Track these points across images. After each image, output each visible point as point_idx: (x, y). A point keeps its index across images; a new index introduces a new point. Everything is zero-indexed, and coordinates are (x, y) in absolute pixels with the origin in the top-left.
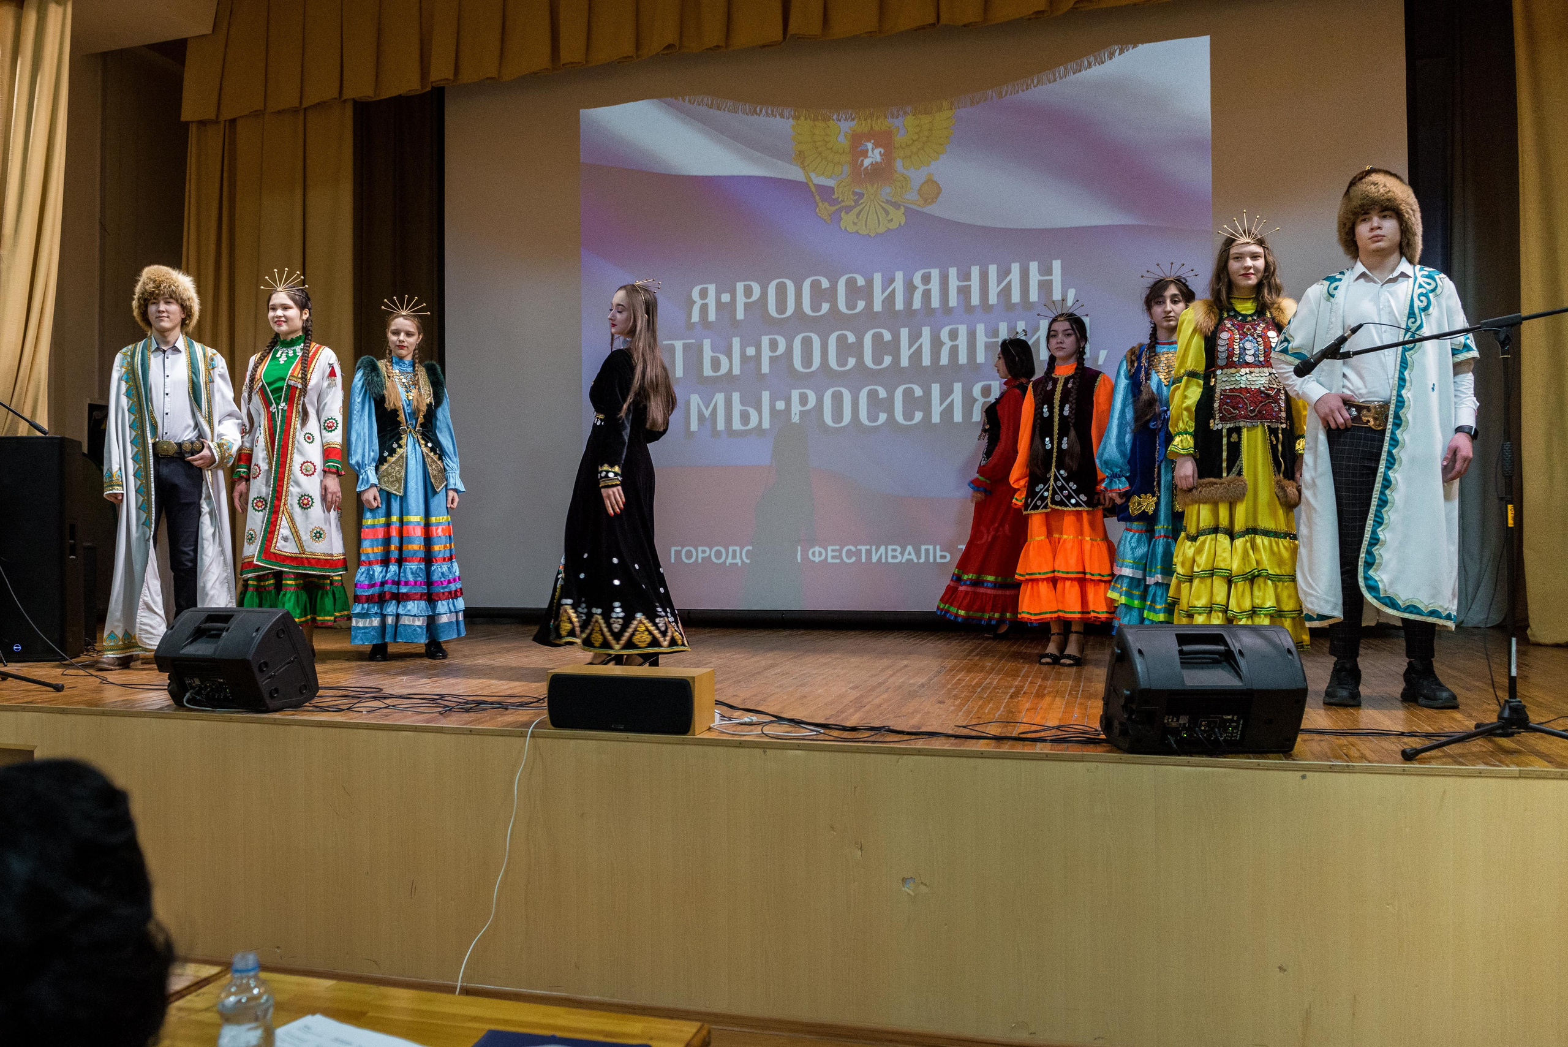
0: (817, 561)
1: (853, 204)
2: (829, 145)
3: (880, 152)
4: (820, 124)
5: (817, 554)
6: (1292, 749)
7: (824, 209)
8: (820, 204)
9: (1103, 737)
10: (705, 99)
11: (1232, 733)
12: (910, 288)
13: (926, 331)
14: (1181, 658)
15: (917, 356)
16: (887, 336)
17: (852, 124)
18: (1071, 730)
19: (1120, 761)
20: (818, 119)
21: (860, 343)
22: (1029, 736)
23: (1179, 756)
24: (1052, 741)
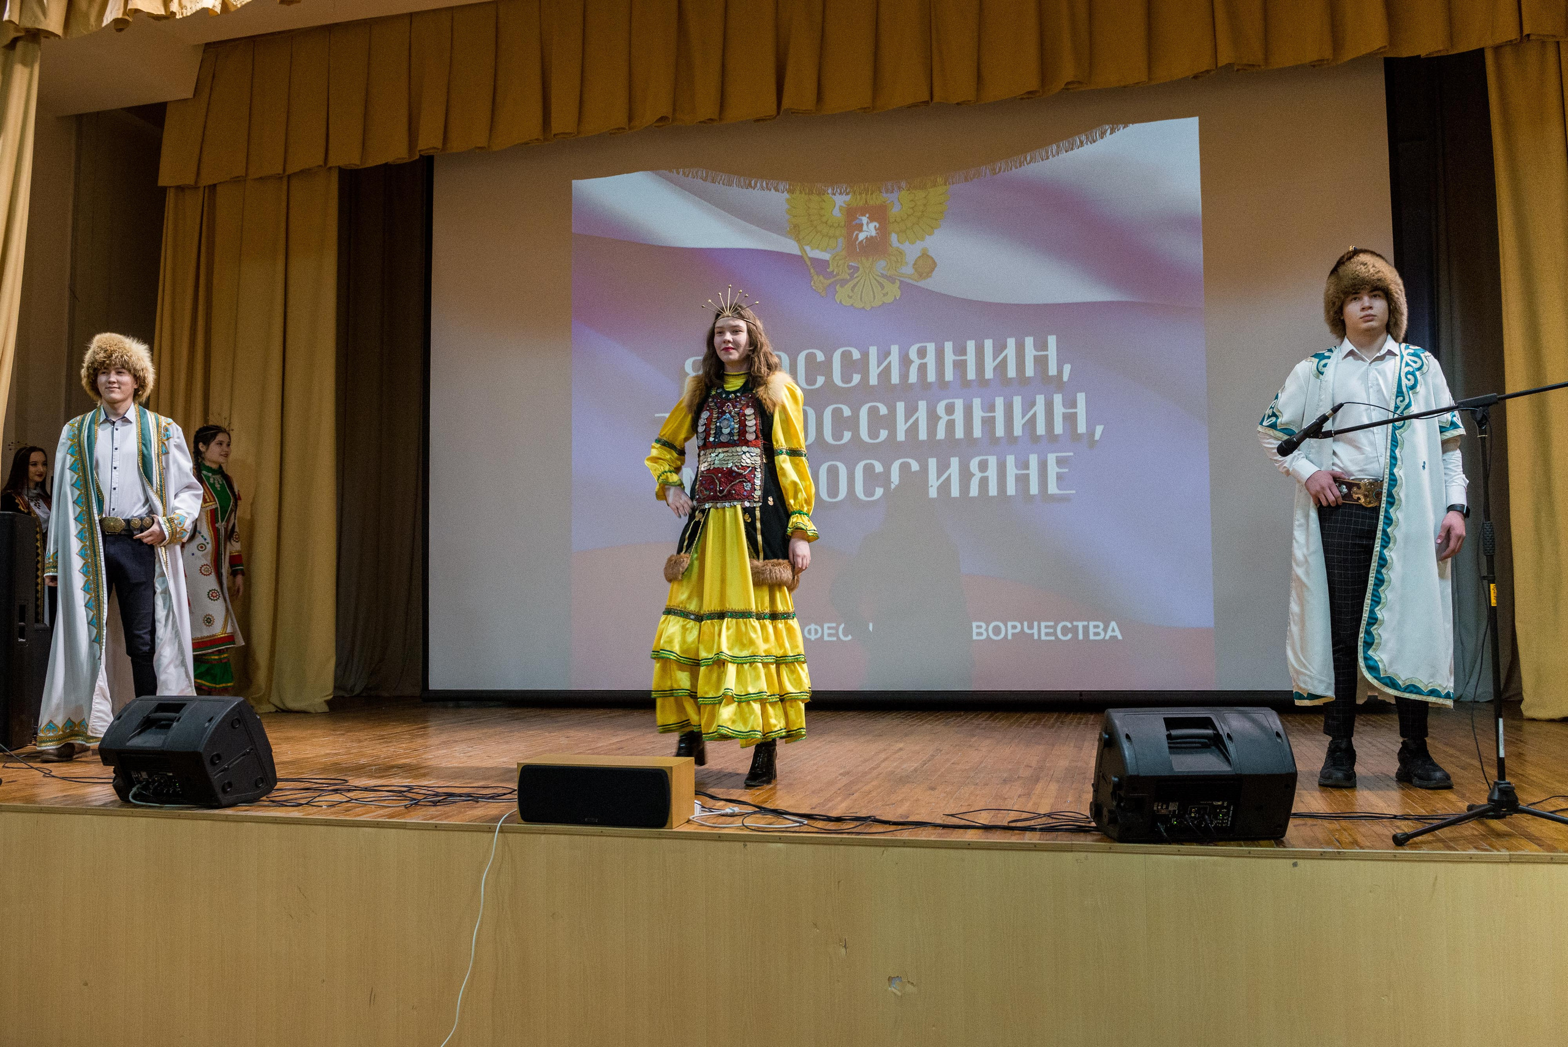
0: (813, 639)
1: (849, 277)
2: (824, 219)
3: (875, 226)
4: (815, 198)
5: (813, 632)
6: (1283, 835)
7: (819, 282)
8: (815, 277)
9: (1093, 824)
10: (700, 173)
11: (1223, 819)
12: (906, 362)
13: (922, 405)
14: (1169, 743)
15: (913, 430)
16: (883, 410)
17: (847, 198)
18: (1060, 817)
19: (1109, 851)
20: (812, 193)
21: (856, 417)
22: (1019, 824)
23: (1170, 844)
24: (1041, 830)
